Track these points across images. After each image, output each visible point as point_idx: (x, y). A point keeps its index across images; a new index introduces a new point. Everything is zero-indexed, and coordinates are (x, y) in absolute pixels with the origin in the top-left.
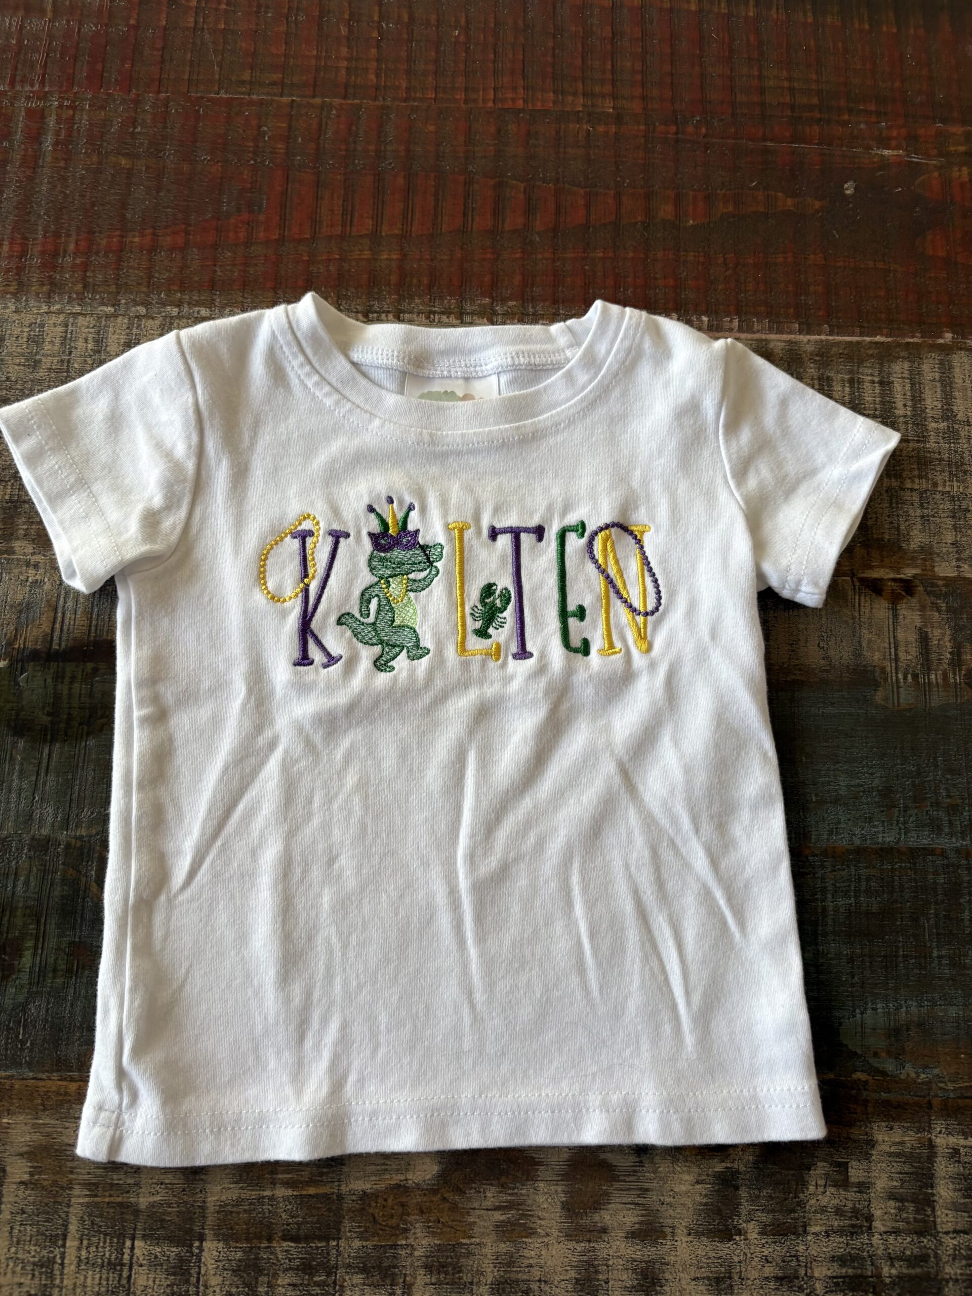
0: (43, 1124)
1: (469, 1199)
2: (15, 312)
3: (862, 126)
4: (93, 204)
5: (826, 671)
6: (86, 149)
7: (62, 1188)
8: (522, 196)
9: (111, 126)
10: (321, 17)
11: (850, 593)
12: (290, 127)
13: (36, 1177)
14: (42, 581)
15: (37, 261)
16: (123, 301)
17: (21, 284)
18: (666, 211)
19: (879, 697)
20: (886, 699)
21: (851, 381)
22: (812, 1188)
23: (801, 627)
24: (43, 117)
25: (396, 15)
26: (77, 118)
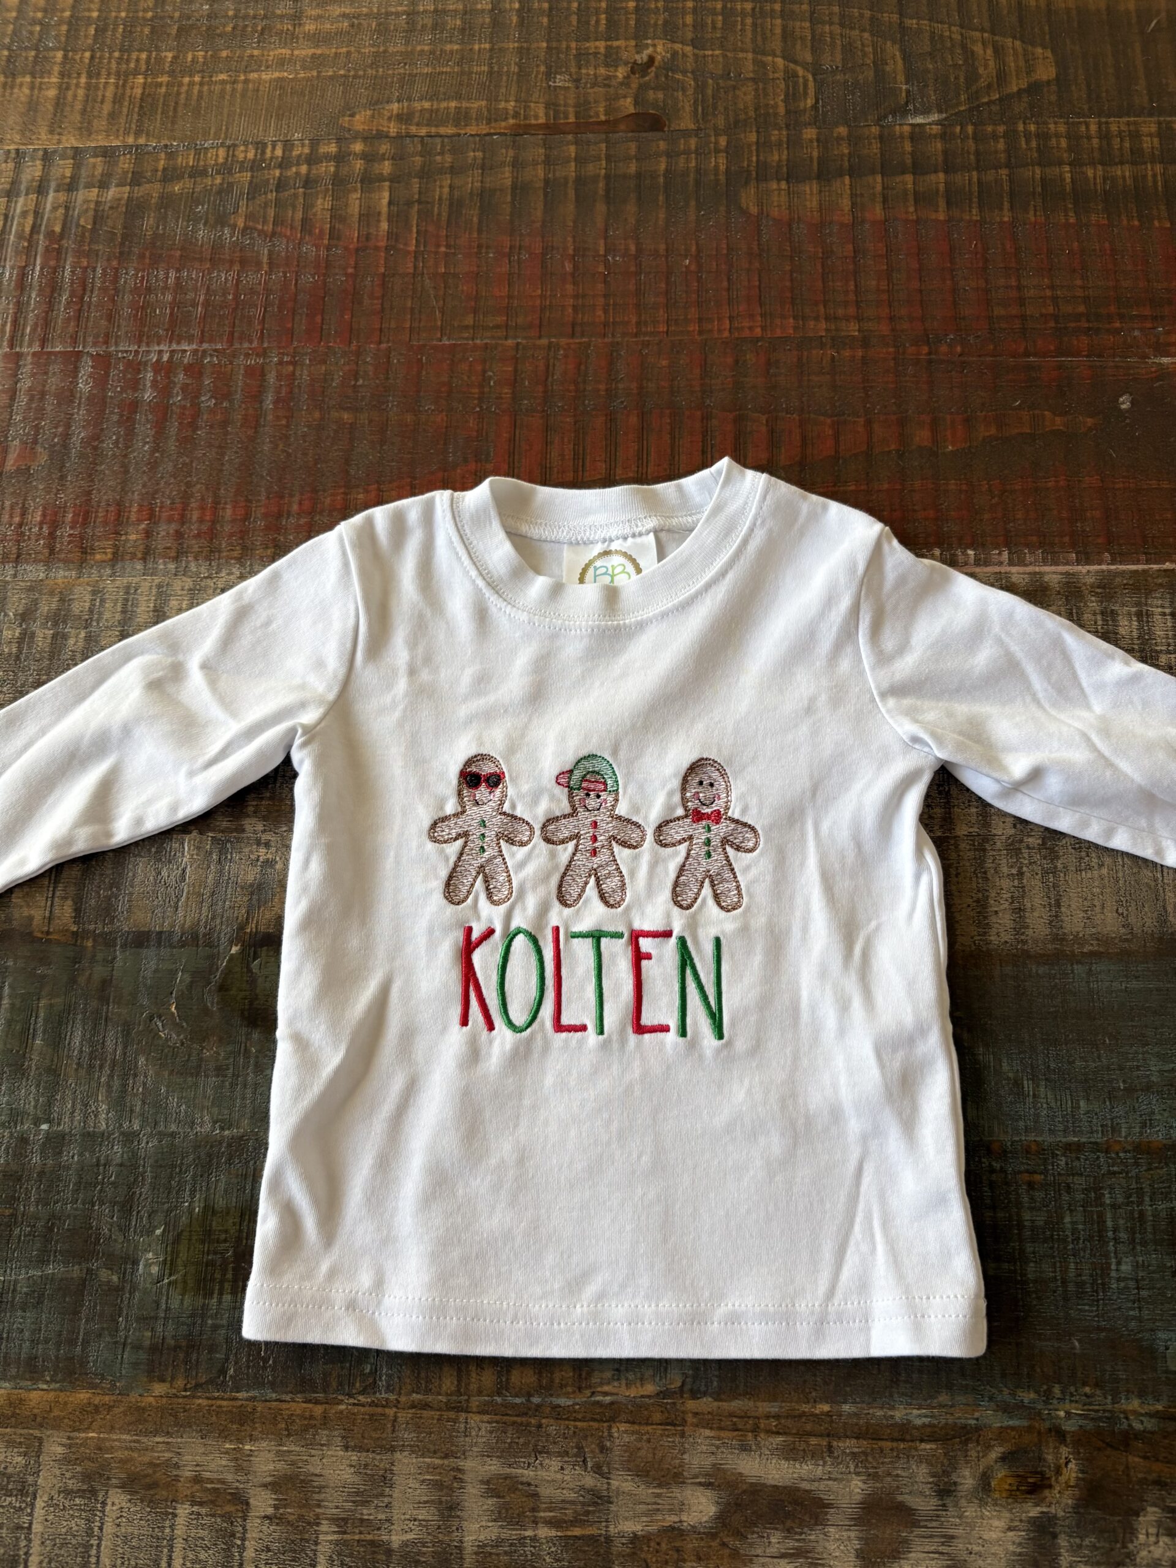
0: (289, 1451)
1: (751, 1545)
3: (1136, 333)
4: (316, 464)
5: (1126, 940)
6: (308, 405)
7: (309, 1523)
8: (764, 429)
9: (332, 380)
10: (544, 254)
12: (516, 370)
13: (281, 1511)
17: (244, 548)
18: (921, 436)
21: (1139, 615)
22: (1142, 1538)
23: (1096, 890)
24: (263, 374)
25: (623, 247)
26: (298, 373)
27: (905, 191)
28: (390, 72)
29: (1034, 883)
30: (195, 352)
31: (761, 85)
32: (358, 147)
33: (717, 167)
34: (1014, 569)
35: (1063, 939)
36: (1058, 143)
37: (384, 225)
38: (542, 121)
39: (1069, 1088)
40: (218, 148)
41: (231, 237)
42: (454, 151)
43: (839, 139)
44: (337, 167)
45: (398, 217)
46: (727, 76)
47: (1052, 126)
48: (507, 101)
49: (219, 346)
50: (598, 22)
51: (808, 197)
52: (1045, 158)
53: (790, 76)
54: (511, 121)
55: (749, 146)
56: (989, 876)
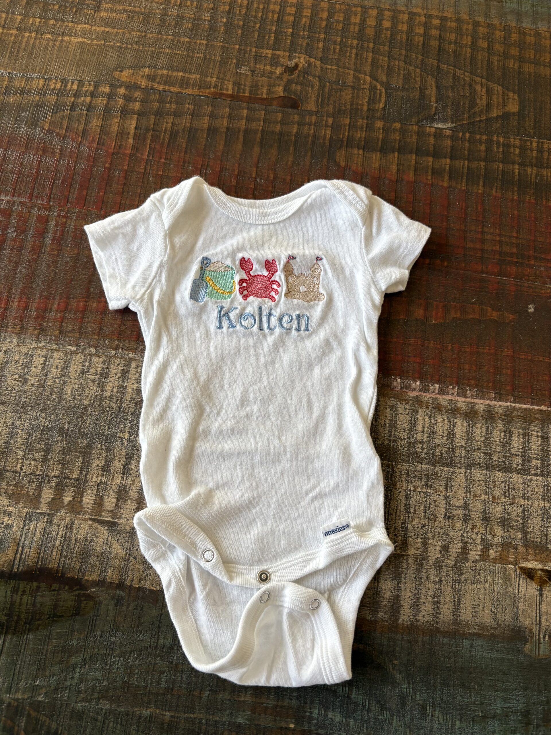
2: (17, 346)
3: (542, 269)
4: (71, 281)
5: (495, 628)
6: (72, 244)
10: (221, 172)
11: (514, 576)
14: (12, 525)
15: (34, 313)
16: (82, 344)
17: (22, 328)
18: (419, 313)
19: (527, 648)
20: (531, 651)
21: (524, 435)
23: (481, 596)
24: (47, 221)
25: (266, 174)
26: (68, 223)
27: (428, 166)
28: (147, 49)
29: (447, 588)
30: (9, 201)
31: (356, 91)
32: (122, 91)
33: (325, 135)
34: (460, 399)
35: (460, 623)
36: (514, 150)
37: (131, 141)
38: (230, 92)
39: (452, 713)
40: (39, 78)
41: (40, 134)
42: (177, 103)
43: (395, 130)
44: (108, 101)
45: (139, 138)
46: (337, 82)
47: (512, 140)
48: (212, 77)
49: (23, 200)
50: (269, 37)
51: (374, 161)
52: (506, 159)
53: (372, 89)
54: (212, 90)
55: (345, 126)
56: (423, 581)
